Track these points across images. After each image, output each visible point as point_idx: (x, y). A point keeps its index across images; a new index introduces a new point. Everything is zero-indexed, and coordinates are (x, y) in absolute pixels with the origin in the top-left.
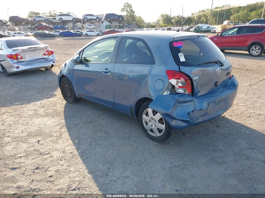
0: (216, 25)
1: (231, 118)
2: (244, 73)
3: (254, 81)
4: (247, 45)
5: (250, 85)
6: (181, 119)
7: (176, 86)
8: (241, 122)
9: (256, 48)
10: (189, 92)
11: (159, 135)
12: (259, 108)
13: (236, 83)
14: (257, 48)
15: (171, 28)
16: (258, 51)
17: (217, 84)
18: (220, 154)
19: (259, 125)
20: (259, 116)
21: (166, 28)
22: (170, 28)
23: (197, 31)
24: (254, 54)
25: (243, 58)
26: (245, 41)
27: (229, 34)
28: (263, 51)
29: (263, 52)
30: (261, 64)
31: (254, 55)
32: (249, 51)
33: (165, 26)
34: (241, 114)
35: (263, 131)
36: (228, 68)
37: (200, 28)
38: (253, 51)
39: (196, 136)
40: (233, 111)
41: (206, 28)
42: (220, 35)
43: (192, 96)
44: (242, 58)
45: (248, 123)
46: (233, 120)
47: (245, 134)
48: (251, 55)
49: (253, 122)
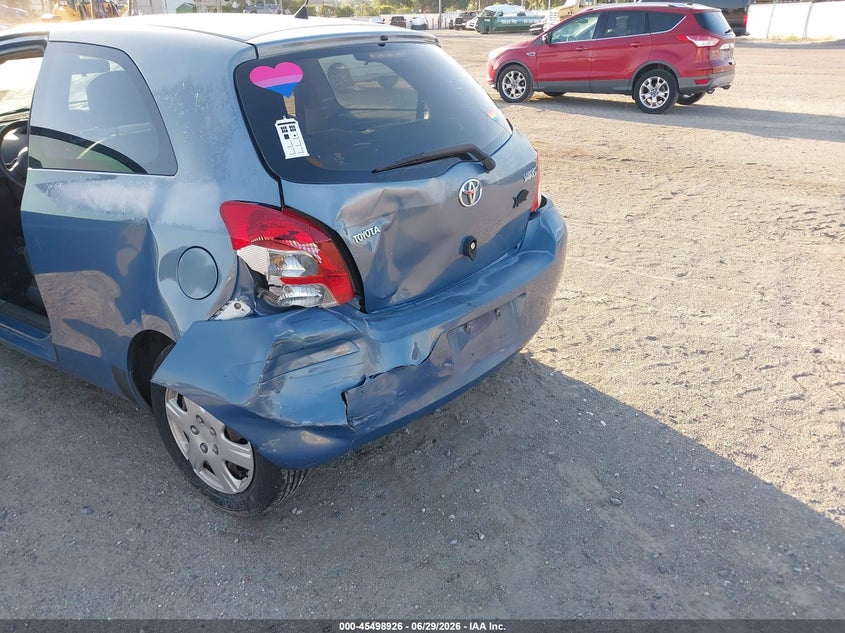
0: (547, 9)
1: (552, 361)
2: (615, 174)
3: (643, 203)
4: (630, 74)
5: (630, 218)
6: (306, 423)
7: (273, 280)
8: (586, 374)
9: (654, 83)
10: (337, 298)
11: (237, 485)
12: (650, 309)
13: (556, 234)
14: (659, 85)
15: (406, 16)
16: (661, 94)
17: (473, 246)
18: (487, 548)
19: (645, 384)
20: (649, 342)
21: (388, 17)
22: (402, 18)
23: (487, 30)
24: (649, 104)
25: (616, 118)
26: (622, 63)
27: (572, 38)
28: (677, 95)
29: (676, 99)
30: (669, 139)
31: (651, 107)
32: (636, 97)
33: (386, 11)
34: (590, 339)
35: (657, 412)
36: (520, 175)
37: (496, 18)
38: (647, 96)
39: (406, 459)
40: (561, 329)
41: (515, 18)
42: (544, 39)
43: (363, 310)
44: (612, 118)
45: (608, 377)
46: (559, 366)
47: (593, 434)
48: (640, 108)
49: (624, 373)
